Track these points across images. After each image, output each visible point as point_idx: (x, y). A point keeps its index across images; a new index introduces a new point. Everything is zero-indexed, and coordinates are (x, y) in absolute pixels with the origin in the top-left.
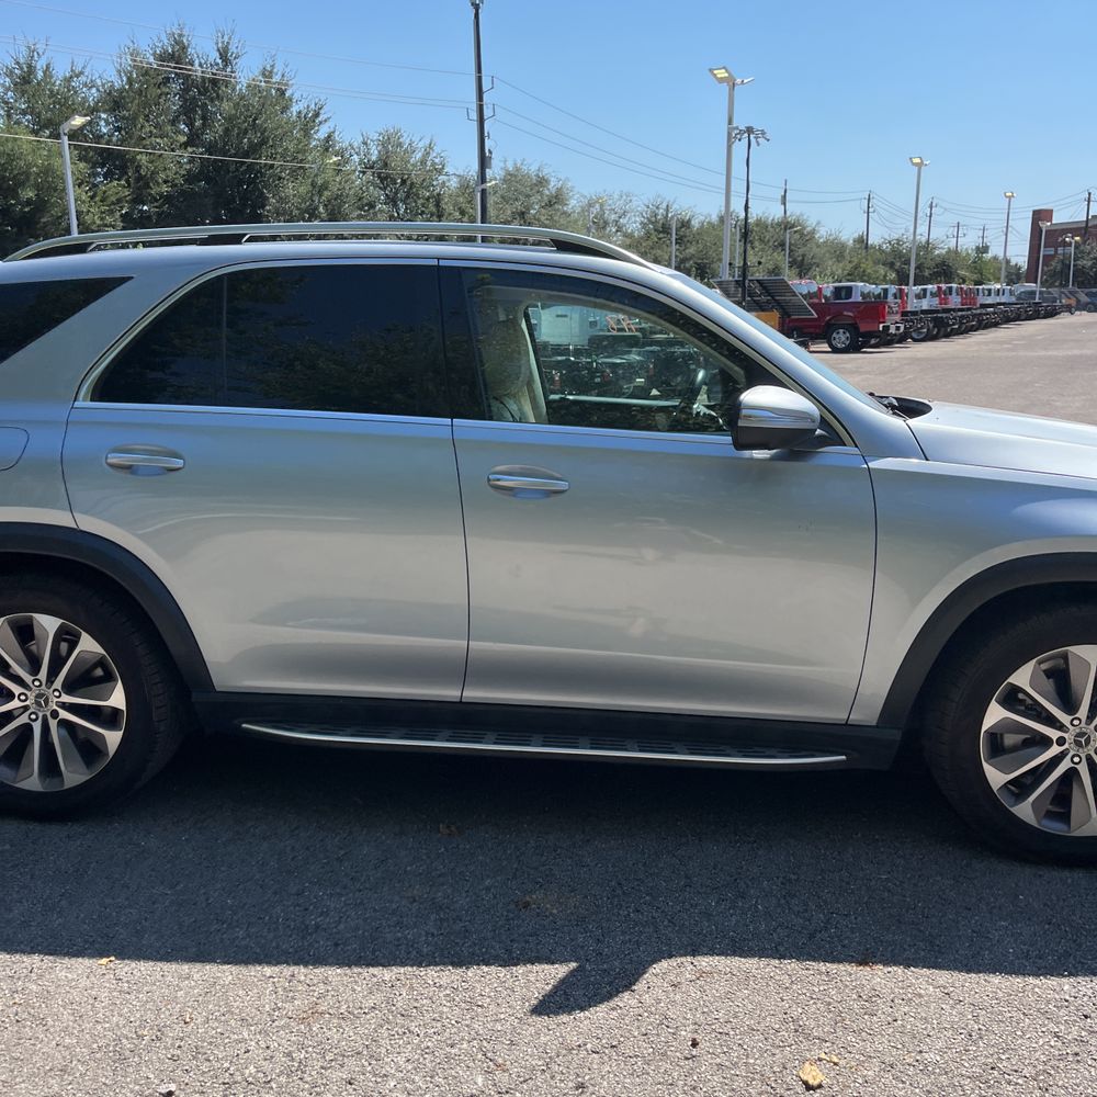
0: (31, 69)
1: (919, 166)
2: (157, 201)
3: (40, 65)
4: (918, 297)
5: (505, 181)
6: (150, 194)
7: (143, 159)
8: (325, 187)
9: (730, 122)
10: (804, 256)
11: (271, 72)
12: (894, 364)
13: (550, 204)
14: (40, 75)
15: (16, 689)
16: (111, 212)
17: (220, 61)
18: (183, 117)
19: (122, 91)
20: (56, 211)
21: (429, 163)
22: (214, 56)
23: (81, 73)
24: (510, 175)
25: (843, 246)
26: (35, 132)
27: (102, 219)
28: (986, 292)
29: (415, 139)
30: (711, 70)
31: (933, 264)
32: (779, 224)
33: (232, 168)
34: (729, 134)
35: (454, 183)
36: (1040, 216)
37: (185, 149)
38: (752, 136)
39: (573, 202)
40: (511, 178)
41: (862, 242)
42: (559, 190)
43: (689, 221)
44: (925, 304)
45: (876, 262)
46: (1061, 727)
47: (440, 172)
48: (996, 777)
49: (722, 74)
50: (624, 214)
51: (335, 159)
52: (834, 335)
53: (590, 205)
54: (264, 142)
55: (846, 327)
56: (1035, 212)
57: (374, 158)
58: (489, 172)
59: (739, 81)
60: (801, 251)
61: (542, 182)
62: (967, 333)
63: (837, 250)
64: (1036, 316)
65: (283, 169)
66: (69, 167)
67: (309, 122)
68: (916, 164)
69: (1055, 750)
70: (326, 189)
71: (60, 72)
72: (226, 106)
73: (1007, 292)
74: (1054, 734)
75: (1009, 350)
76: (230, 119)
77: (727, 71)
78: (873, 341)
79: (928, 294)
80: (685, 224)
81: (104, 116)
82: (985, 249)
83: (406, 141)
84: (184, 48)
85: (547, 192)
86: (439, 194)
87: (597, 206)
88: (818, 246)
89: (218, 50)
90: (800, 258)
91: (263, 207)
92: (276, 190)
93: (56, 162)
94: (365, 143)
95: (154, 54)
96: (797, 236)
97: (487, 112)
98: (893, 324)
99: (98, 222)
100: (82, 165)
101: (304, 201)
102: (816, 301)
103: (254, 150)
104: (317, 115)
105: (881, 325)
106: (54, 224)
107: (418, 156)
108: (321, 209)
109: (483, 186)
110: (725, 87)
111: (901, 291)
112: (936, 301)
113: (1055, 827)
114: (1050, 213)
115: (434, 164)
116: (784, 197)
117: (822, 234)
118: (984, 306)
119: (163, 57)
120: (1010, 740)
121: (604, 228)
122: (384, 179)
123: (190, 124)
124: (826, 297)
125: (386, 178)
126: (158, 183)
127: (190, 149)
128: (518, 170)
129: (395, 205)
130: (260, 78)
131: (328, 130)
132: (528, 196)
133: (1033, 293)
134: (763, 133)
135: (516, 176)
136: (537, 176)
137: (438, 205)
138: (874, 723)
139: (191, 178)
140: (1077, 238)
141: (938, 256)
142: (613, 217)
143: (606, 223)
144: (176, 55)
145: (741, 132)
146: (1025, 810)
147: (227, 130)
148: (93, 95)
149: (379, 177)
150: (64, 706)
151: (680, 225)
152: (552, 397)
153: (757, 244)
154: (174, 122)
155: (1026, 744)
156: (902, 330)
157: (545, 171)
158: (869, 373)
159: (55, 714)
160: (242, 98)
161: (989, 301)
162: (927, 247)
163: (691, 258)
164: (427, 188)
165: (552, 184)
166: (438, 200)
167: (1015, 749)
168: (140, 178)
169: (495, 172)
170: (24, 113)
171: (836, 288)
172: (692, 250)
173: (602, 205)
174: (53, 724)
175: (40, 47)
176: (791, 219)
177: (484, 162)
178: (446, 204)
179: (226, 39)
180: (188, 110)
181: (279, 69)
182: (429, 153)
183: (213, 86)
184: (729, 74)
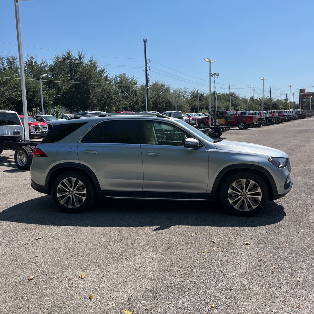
0: (32, 62)
1: (263, 80)
2: (62, 94)
3: (34, 61)
4: (265, 114)
5: (153, 86)
6: (61, 92)
7: (60, 84)
8: (106, 89)
9: (210, 72)
10: (235, 103)
11: (92, 60)
12: (254, 132)
13: (165, 92)
14: (34, 63)
15: (68, 191)
16: (51, 97)
17: (79, 58)
18: (69, 73)
19: (54, 67)
20: (37, 97)
21: (133, 82)
22: (77, 57)
23: (45, 63)
24: (155, 84)
25: (247, 100)
26: (33, 78)
27: (49, 99)
28: (285, 112)
29: (129, 76)
30: (205, 59)
31: (272, 104)
32: (228, 95)
33: (82, 85)
34: (210, 75)
35: (139, 87)
36: (302, 91)
37: (70, 81)
38: (216, 75)
39: (171, 91)
40: (155, 85)
41: (252, 98)
42: (168, 88)
43: (203, 95)
44: (267, 116)
45: (256, 104)
46: (241, 193)
47: (136, 84)
48: (231, 201)
49: (207, 60)
50: (185, 93)
51: (108, 82)
52: (240, 125)
53: (176, 91)
54: (90, 78)
55: (243, 123)
56: (300, 90)
57: (118, 81)
58: (149, 84)
59: (212, 61)
60: (234, 102)
61: (163, 86)
62: (279, 123)
63: (245, 101)
64: (299, 118)
65: (95, 85)
66: (41, 86)
67: (102, 72)
68: (262, 79)
69: (240, 197)
70: (106, 90)
71: (39, 62)
72: (80, 69)
73: (291, 112)
74: (240, 194)
75: (288, 128)
76: (81, 73)
77: (209, 59)
78: (251, 126)
79: (268, 113)
80: (202, 95)
81: (49, 73)
82: (287, 100)
83: (127, 76)
84: (70, 55)
85: (164, 88)
86: (135, 90)
87: (178, 92)
88: (239, 100)
89: (79, 56)
90: (234, 104)
91: (90, 94)
92: (93, 91)
93: (38, 85)
94: (116, 77)
95: (62, 57)
96: (233, 98)
97: (148, 69)
98: (256, 122)
99: (48, 100)
100: (44, 86)
101: (100, 93)
102: (236, 116)
103: (87, 80)
104: (104, 71)
105: (252, 122)
106: (37, 101)
107: (130, 80)
108: (105, 95)
109: (147, 88)
110: (209, 63)
111: (260, 112)
112: (271, 115)
113: (241, 210)
114: (304, 90)
115: (134, 82)
116: (229, 87)
117: (241, 97)
118: (284, 116)
119: (65, 58)
120: (233, 195)
121: (180, 97)
122: (121, 87)
123: (71, 74)
124: (238, 115)
125: (122, 86)
126: (63, 89)
127: (71, 81)
128: (156, 83)
129: (124, 93)
130: (89, 62)
131: (106, 74)
132: (159, 90)
133: (299, 112)
134: (218, 74)
135: (156, 85)
136: (162, 84)
137: (135, 93)
138: (210, 193)
139: (71, 88)
140: (311, 97)
141: (273, 102)
142: (182, 94)
143: (180, 96)
144: (68, 57)
145: (213, 74)
146: (236, 207)
147: (81, 76)
148: (47, 68)
149: (120, 86)
150: (76, 193)
151: (200, 96)
152: (159, 141)
153: (222, 100)
154: (67, 74)
155: (236, 196)
156: (258, 123)
157: (164, 83)
158: (247, 135)
159: (74, 195)
160: (85, 67)
161: (286, 114)
162: (270, 100)
163: (204, 105)
164: (132, 88)
165: (166, 86)
166: (135, 91)
167: (234, 197)
168: (58, 88)
169: (150, 83)
170: (29, 73)
171: (241, 112)
172: (204, 102)
173: (179, 91)
174: (74, 196)
175: (34, 57)
176: (231, 93)
177: (147, 81)
178: (137, 92)
179: (81, 53)
180: (71, 71)
181: (94, 60)
182: (133, 79)
183: (77, 65)
184: (210, 60)
